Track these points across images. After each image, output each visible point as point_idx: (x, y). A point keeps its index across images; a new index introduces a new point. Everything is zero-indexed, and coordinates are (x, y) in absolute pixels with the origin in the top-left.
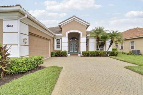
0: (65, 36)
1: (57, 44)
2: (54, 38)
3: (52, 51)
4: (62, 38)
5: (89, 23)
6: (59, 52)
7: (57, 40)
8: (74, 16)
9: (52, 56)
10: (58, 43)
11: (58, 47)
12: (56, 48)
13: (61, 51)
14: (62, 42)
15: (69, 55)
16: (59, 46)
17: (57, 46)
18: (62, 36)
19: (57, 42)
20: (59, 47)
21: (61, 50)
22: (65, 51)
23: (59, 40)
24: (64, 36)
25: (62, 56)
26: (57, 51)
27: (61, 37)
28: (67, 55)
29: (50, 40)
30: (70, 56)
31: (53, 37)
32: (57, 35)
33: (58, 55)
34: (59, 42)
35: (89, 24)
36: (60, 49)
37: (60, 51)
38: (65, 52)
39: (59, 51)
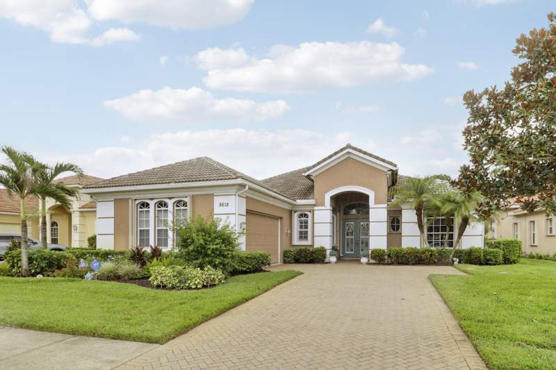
0: (323, 205)
1: (301, 227)
2: (291, 213)
3: (287, 248)
4: (314, 210)
5: (394, 162)
6: (305, 251)
7: (301, 215)
8: (349, 146)
9: (285, 262)
10: (304, 225)
11: (303, 236)
12: (296, 241)
13: (311, 249)
14: (313, 223)
15: (333, 259)
16: (306, 232)
17: (301, 233)
18: (315, 205)
19: (301, 223)
20: (306, 238)
21: (312, 246)
22: (322, 248)
23: (306, 216)
24: (318, 206)
25: (311, 262)
26: (298, 248)
27: (310, 209)
28: (326, 260)
29: (281, 218)
30: (336, 263)
31: (289, 209)
32: (299, 202)
33: (303, 259)
34: (306, 222)
35: (395, 166)
36: (309, 242)
37: (308, 248)
38: (323, 250)
39: (304, 248)
